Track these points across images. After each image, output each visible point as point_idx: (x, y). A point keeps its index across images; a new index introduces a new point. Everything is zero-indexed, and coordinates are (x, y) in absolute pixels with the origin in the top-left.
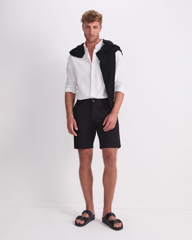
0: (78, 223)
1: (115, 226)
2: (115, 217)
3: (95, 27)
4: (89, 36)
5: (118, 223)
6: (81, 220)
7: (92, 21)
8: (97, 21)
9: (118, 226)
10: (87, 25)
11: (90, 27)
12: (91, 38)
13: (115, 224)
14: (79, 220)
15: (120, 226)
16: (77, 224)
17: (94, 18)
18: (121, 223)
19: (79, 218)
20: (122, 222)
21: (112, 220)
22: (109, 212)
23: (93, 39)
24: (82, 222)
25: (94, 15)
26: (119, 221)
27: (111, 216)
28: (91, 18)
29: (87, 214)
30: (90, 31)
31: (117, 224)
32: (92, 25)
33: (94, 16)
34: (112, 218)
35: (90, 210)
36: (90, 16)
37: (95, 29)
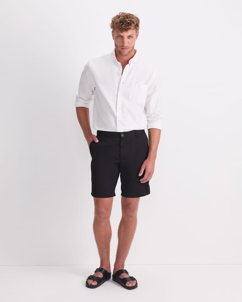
0: (89, 284)
1: (127, 285)
2: (128, 274)
3: (129, 37)
4: (122, 49)
5: (131, 281)
6: (93, 281)
7: (127, 30)
8: (132, 29)
9: (130, 285)
10: (119, 34)
11: (122, 37)
12: (124, 51)
13: (128, 282)
14: (91, 280)
15: (134, 285)
16: (89, 286)
17: (128, 26)
18: (135, 281)
19: (91, 278)
20: (137, 280)
21: (124, 278)
22: (120, 269)
23: (127, 52)
24: (95, 283)
25: (129, 21)
26: (133, 279)
27: (123, 274)
28: (125, 26)
29: (101, 273)
30: (123, 42)
31: (131, 283)
32: (125, 34)
33: (128, 23)
34: (124, 276)
35: (104, 268)
36: (123, 24)
37: (130, 39)
